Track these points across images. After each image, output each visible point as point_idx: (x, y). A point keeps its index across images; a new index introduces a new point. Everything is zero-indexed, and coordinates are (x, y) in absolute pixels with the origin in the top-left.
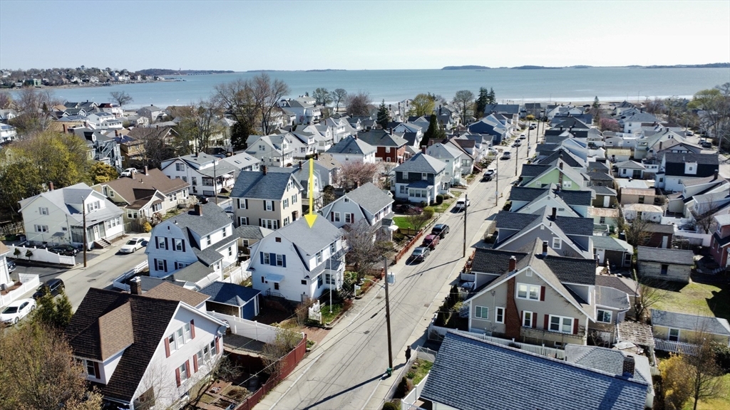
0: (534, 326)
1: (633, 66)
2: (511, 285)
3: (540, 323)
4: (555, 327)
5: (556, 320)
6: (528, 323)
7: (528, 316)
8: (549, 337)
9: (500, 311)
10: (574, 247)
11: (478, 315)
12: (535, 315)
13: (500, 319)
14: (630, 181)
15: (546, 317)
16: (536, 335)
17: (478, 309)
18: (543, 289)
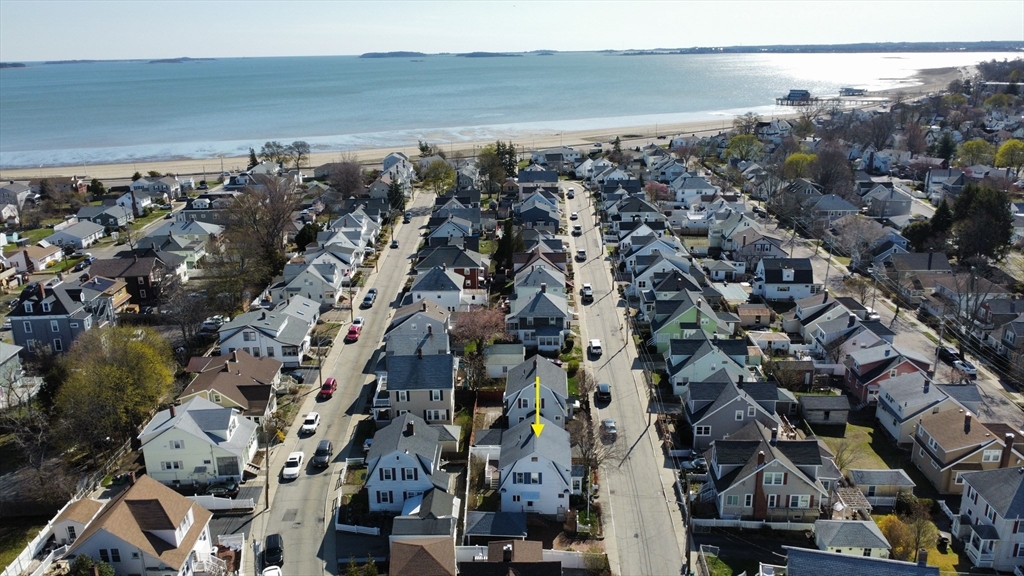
0: (778, 506)
1: (607, 51)
2: (759, 476)
3: (783, 502)
4: (795, 504)
5: (795, 499)
6: (772, 504)
7: (772, 498)
8: (791, 513)
9: (749, 497)
10: (767, 413)
11: (729, 503)
12: (779, 497)
13: (748, 504)
14: (725, 285)
15: (788, 497)
16: (781, 513)
17: (730, 498)
18: (786, 475)
